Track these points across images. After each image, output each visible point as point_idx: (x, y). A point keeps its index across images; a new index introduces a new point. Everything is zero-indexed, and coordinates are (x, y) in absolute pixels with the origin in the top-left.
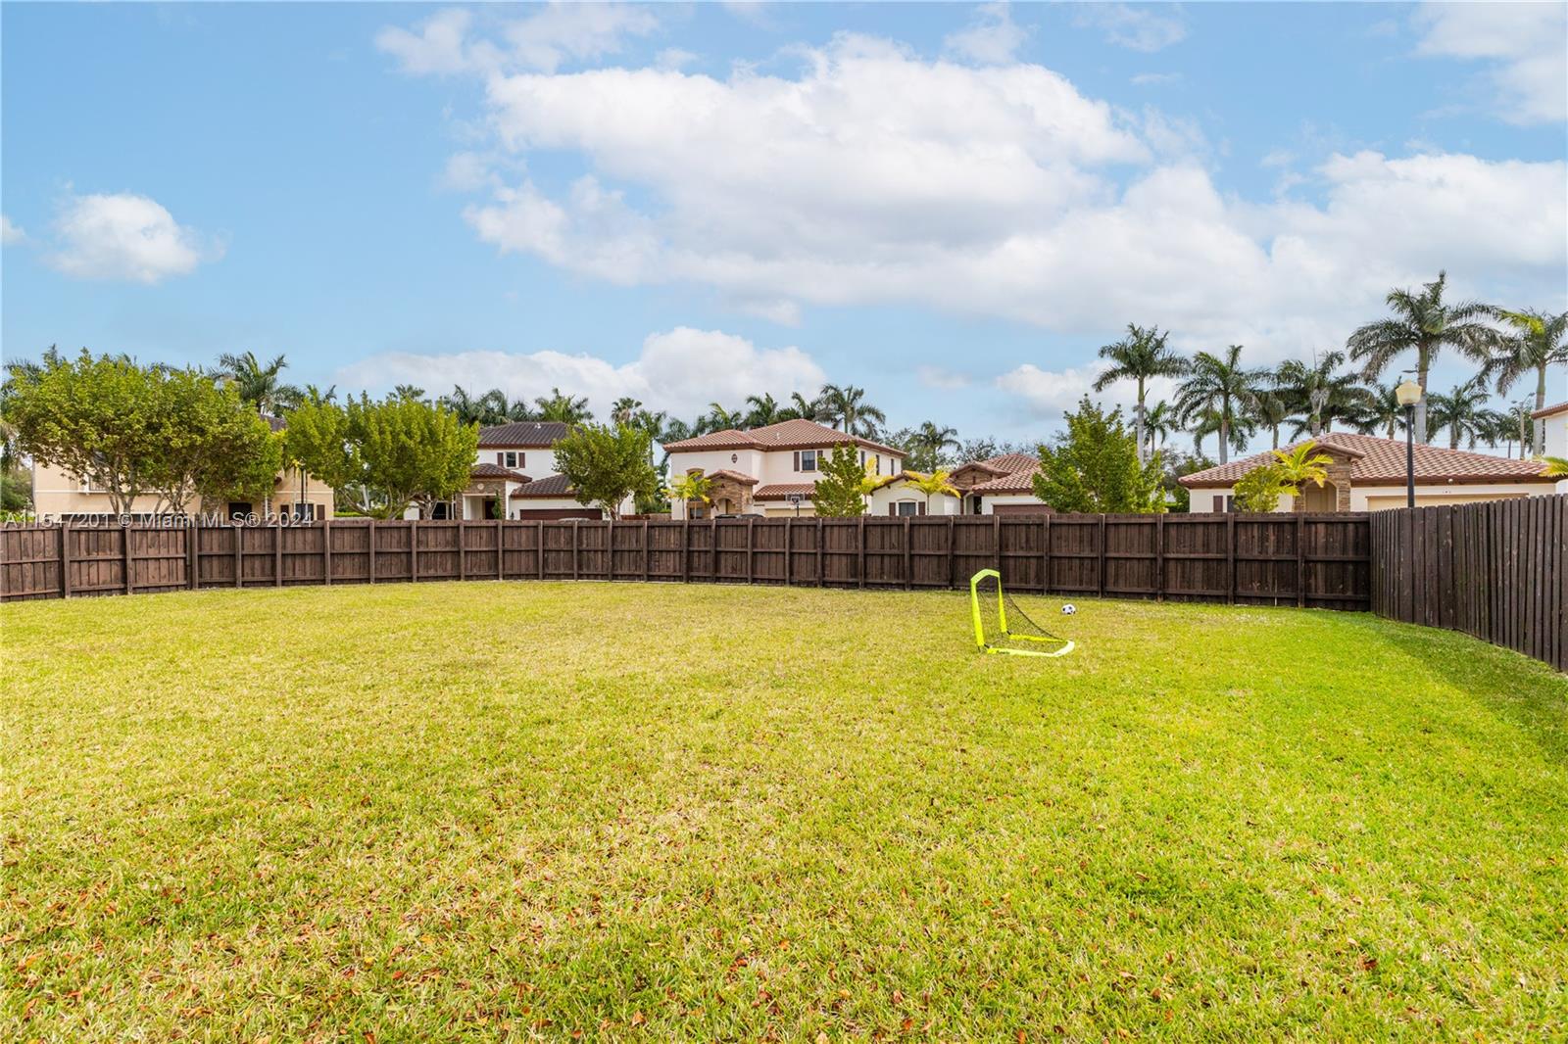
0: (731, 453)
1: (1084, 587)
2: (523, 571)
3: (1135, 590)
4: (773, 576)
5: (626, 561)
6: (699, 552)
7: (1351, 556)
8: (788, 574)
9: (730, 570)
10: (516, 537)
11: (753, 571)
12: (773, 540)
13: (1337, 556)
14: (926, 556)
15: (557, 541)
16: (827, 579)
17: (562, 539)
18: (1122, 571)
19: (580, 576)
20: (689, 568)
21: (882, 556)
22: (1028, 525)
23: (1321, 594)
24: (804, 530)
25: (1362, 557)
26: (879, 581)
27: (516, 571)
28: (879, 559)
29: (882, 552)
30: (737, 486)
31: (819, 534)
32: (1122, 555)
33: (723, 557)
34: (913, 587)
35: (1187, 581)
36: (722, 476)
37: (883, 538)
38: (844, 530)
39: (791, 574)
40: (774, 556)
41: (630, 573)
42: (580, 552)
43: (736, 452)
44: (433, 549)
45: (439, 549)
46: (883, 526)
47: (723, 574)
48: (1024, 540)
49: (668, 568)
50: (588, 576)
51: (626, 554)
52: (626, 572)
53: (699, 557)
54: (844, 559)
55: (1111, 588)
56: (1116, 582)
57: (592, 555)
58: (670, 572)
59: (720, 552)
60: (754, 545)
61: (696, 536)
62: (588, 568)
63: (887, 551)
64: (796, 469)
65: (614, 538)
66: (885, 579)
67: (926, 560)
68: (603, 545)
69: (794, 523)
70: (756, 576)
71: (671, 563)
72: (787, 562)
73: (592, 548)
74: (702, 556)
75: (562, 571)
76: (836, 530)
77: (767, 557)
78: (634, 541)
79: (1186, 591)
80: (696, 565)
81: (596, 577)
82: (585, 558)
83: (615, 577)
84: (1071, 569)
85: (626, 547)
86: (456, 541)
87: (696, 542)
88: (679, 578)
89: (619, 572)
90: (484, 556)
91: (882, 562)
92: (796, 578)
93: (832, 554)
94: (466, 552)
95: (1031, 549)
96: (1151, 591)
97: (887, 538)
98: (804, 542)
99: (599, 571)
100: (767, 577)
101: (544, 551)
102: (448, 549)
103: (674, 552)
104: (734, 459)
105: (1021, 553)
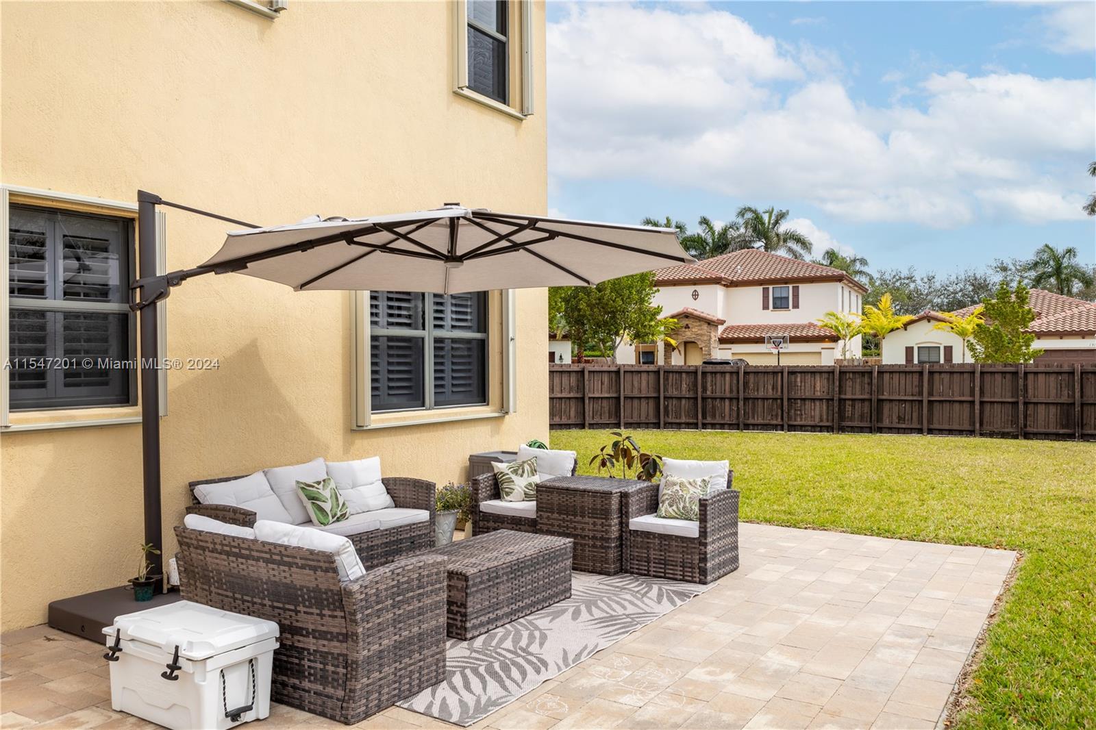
0: (691, 289)
2: (643, 419)
4: (955, 427)
5: (760, 410)
6: (853, 400)
8: (978, 425)
9: (895, 419)
10: (636, 384)
11: (930, 421)
12: (956, 388)
15: (679, 388)
16: (1029, 429)
17: (684, 386)
19: (705, 426)
20: (842, 417)
24: (999, 376)
27: (635, 420)
30: (705, 327)
31: (1021, 382)
33: (886, 407)
36: (686, 315)
38: (1053, 377)
39: (981, 424)
40: (957, 405)
41: (766, 422)
42: (704, 399)
43: (698, 288)
44: (559, 395)
45: (564, 395)
46: (900, 373)
47: (886, 423)
49: (813, 417)
50: (713, 426)
51: (760, 402)
52: (760, 421)
53: (853, 406)
54: (1052, 410)
57: (718, 403)
58: (817, 422)
59: (883, 400)
60: (931, 393)
61: (849, 383)
62: (714, 416)
64: (766, 307)
65: (746, 384)
68: (731, 391)
70: (932, 427)
71: (817, 412)
72: (977, 411)
73: (718, 394)
74: (858, 405)
75: (683, 420)
76: (1041, 377)
77: (947, 406)
78: (770, 387)
80: (848, 413)
81: (722, 426)
82: (709, 406)
83: (747, 427)
85: (761, 394)
86: (581, 386)
87: (849, 389)
88: (829, 429)
89: (751, 421)
90: (605, 403)
92: (987, 429)
94: (590, 398)
98: (998, 391)
99: (727, 420)
100: (947, 427)
101: (665, 398)
102: (572, 395)
103: (821, 400)
104: (695, 295)
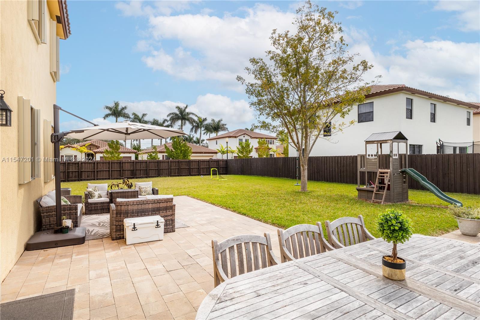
1: (186, 174)
3: (195, 174)
6: (72, 172)
7: (225, 166)
9: (86, 177)
13: (223, 166)
14: (152, 169)
18: (193, 171)
21: (141, 170)
22: (176, 162)
23: (221, 173)
24: (116, 164)
25: (226, 166)
26: (140, 176)
28: (139, 171)
29: (141, 169)
32: (193, 167)
34: (149, 177)
35: (203, 172)
37: (141, 165)
38: (129, 164)
40: (105, 172)
46: (141, 162)
48: (175, 165)
54: (129, 172)
55: (191, 174)
56: (192, 173)
63: (142, 169)
66: (141, 176)
67: (152, 170)
69: (112, 162)
76: (126, 164)
79: (203, 174)
84: (184, 171)
91: (140, 172)
93: (125, 170)
95: (176, 167)
96: (198, 174)
97: (142, 166)
105: (174, 168)
